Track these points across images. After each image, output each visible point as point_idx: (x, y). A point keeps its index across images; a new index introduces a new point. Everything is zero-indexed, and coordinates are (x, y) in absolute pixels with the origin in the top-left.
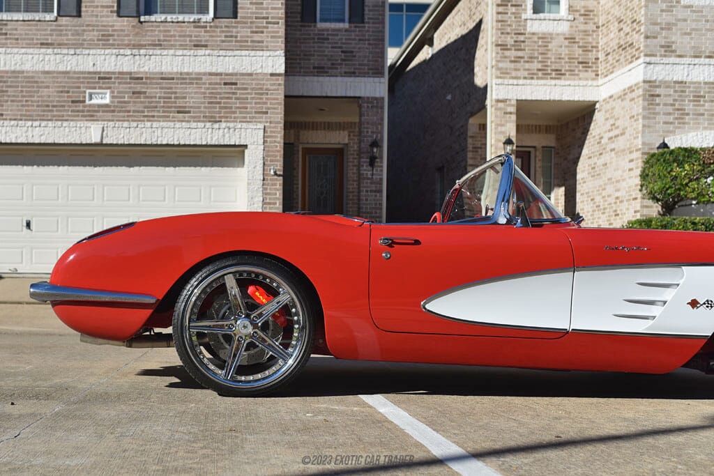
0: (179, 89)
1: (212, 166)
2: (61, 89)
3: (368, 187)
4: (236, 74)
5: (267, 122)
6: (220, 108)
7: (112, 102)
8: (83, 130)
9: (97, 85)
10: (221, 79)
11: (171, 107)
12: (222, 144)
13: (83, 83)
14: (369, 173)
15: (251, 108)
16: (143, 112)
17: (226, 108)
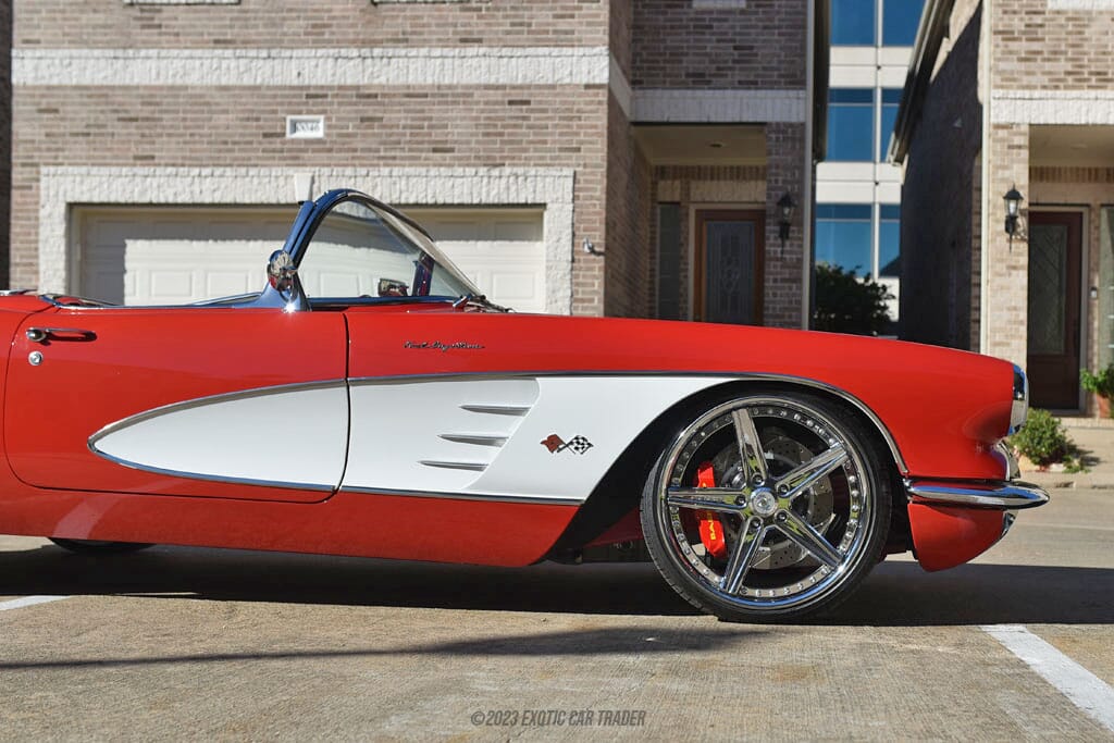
0: (436, 112)
1: (495, 239)
2: (246, 115)
3: (777, 273)
4: (529, 87)
5: (579, 165)
6: (502, 142)
7: (327, 135)
8: (281, 181)
9: (304, 108)
10: (504, 95)
11: (422, 142)
12: (506, 202)
13: (282, 104)
14: (779, 249)
15: (554, 142)
16: (378, 151)
17: (511, 142)
